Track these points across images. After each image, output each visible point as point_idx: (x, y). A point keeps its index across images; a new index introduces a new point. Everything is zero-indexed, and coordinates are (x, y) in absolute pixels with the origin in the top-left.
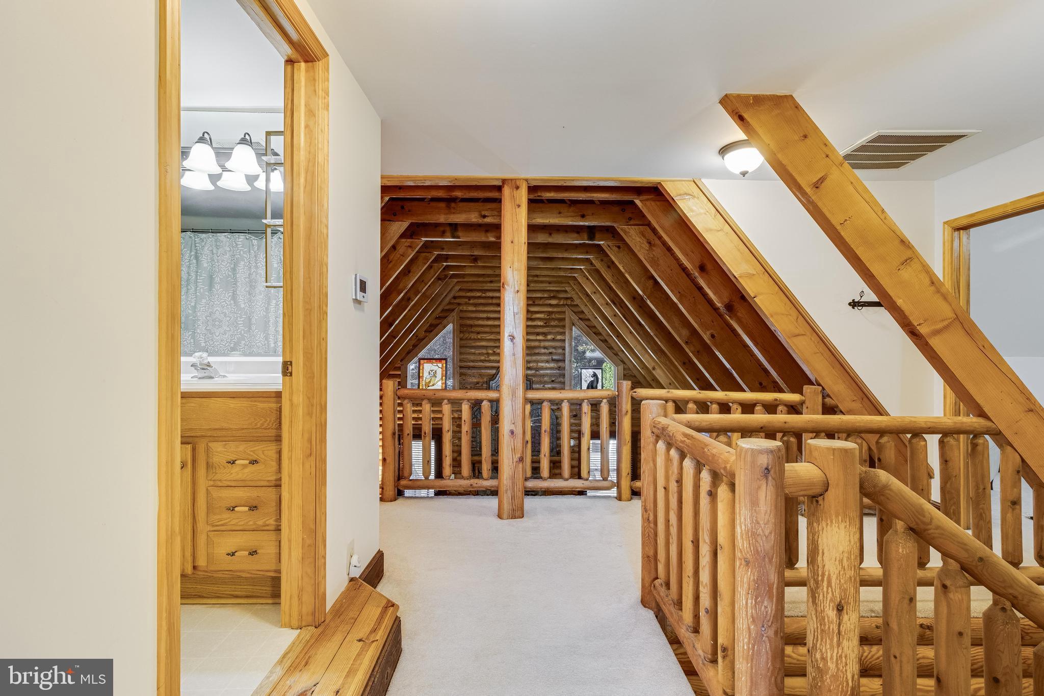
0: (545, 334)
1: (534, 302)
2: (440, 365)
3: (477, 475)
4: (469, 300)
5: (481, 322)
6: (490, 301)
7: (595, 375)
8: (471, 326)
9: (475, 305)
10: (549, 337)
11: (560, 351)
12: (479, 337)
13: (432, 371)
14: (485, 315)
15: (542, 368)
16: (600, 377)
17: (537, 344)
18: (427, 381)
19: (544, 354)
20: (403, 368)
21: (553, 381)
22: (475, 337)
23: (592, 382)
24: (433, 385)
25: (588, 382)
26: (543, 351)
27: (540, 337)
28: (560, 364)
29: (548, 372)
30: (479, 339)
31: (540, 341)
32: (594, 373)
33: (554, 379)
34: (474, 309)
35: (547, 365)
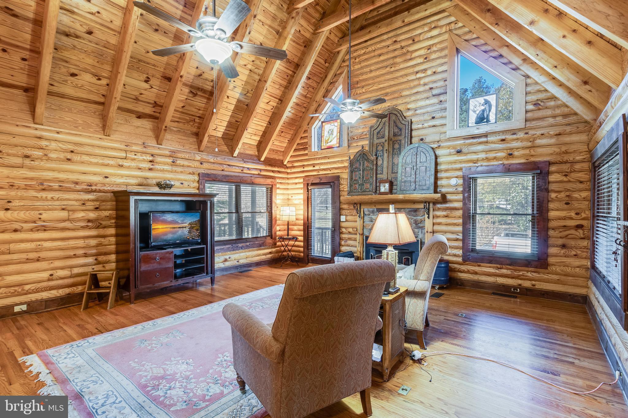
0: (425, 70)
1: (413, 40)
2: (336, 124)
3: (362, 216)
4: (356, 59)
5: (364, 77)
6: (372, 54)
7: (487, 102)
8: (357, 83)
9: (360, 63)
10: (429, 72)
11: (441, 83)
12: (364, 91)
13: (330, 130)
14: (368, 69)
15: (421, 108)
16: (493, 103)
17: (416, 83)
18: (327, 139)
19: (424, 91)
20: (309, 130)
21: (433, 118)
22: (361, 92)
23: (483, 111)
24: (331, 141)
25: (477, 112)
26: (421, 89)
27: (419, 75)
28: (442, 98)
29: (429, 109)
30: (364, 92)
31: (420, 79)
32: (485, 100)
33: (434, 116)
34: (359, 66)
35: (428, 102)
